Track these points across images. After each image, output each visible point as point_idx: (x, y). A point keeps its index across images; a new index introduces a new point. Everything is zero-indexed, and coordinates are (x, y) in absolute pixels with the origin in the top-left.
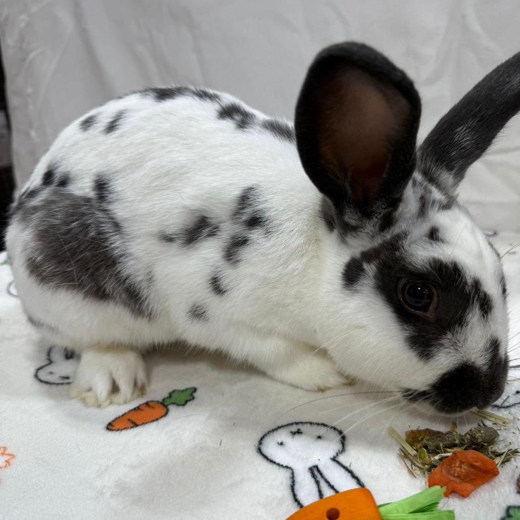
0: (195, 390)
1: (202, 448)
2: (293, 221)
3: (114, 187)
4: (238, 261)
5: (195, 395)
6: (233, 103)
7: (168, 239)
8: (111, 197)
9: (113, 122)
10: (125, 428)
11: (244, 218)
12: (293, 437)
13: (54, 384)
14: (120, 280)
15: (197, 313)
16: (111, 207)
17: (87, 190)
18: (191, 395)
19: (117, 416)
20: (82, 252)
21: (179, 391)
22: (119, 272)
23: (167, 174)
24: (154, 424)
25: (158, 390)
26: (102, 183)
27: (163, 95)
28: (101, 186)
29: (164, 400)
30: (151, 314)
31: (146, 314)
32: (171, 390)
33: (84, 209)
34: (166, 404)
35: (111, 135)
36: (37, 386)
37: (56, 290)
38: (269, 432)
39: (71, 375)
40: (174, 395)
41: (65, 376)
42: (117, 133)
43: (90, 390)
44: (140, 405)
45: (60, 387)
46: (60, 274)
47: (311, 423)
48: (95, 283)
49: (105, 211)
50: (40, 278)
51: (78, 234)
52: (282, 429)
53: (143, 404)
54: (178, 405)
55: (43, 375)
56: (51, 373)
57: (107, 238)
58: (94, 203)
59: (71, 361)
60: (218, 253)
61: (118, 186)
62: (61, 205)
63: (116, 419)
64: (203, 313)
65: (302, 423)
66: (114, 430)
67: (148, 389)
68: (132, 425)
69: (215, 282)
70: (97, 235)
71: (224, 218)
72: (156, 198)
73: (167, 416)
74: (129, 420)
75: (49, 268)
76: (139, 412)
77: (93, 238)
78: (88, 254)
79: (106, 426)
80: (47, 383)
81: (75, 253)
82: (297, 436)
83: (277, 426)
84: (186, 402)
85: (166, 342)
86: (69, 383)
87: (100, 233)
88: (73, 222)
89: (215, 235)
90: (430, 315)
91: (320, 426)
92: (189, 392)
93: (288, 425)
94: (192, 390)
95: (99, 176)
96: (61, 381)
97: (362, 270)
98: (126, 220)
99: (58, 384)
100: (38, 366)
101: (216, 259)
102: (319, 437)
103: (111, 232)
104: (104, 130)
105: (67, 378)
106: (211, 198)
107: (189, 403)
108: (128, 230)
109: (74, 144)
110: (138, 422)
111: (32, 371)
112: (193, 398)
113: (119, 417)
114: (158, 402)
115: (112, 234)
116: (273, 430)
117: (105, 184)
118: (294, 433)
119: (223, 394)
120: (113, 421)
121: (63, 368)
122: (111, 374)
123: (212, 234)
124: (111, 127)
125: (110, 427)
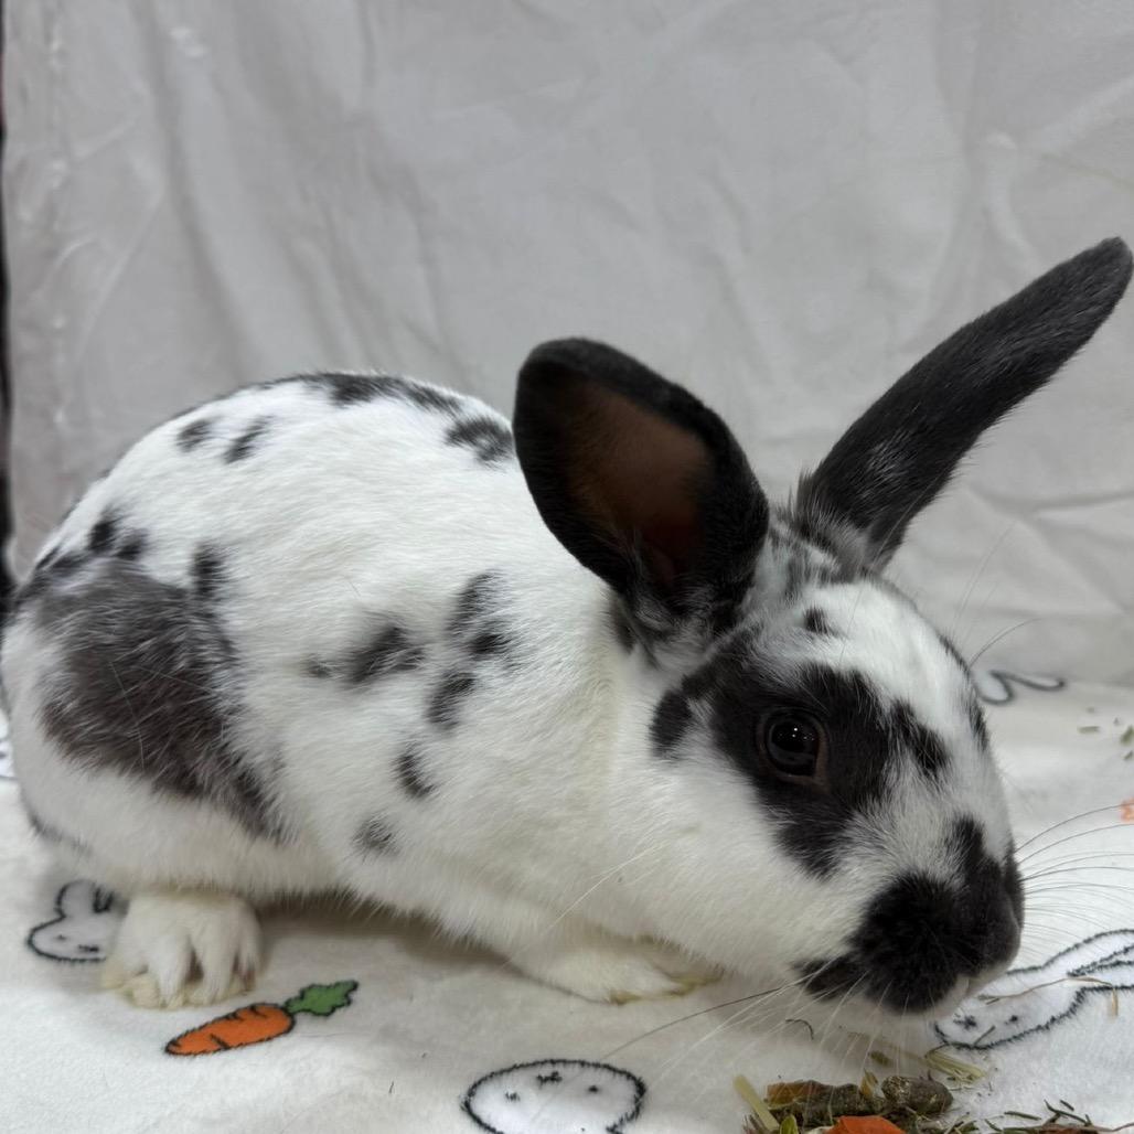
0: (355, 986)
1: (351, 1096)
2: (559, 643)
3: (231, 570)
4: (454, 724)
5: (355, 996)
6: (485, 416)
7: (317, 670)
8: (223, 589)
9: (245, 439)
10: (204, 1052)
11: (469, 635)
12: (540, 1088)
13: (66, 959)
14: (227, 762)
15: (375, 838)
16: (219, 609)
17: (179, 573)
18: (346, 996)
19: (190, 1027)
20: (157, 703)
21: (320, 986)
22: (226, 745)
23: (331, 550)
24: (264, 1047)
25: (278, 984)
26: (210, 560)
27: (350, 390)
28: (207, 567)
29: (288, 1003)
30: (279, 831)
31: (272, 830)
32: (305, 984)
33: (168, 614)
34: (291, 1010)
35: (236, 467)
36: (30, 962)
37: (97, 770)
38: (492, 1075)
39: (103, 944)
40: (312, 995)
41: (91, 945)
42: (247, 464)
43: (144, 971)
44: (238, 1010)
45: (78, 967)
46: (109, 741)
47: (583, 1063)
48: (177, 763)
49: (208, 616)
50: (66, 746)
51: (150, 667)
52: (521, 1071)
53: (246, 1008)
54: (317, 1014)
55: (44, 941)
56: (61, 938)
57: (207, 675)
58: (189, 598)
59: (105, 917)
60: (416, 706)
61: (239, 569)
62: (122, 601)
63: (187, 1033)
64: (386, 839)
65: (565, 1062)
66: (181, 1054)
67: (259, 980)
68: (218, 1047)
69: (408, 766)
70: (192, 667)
71: (433, 634)
72: (308, 594)
73: (290, 1034)
74: (213, 1037)
75: (87, 726)
76: (235, 1022)
77: (182, 675)
78: (168, 707)
79: (165, 1045)
80: (51, 957)
81: (144, 704)
82: (549, 1086)
83: (511, 1065)
84: (333, 1009)
85: (307, 890)
86: (96, 960)
87: (197, 664)
88: (143, 640)
89: (415, 667)
90: (820, 779)
91: (599, 1070)
92: (340, 991)
93: (535, 1064)
94: (350, 987)
95: (204, 547)
96: (80, 956)
97: (687, 715)
98: (245, 635)
99: (74, 961)
100: (37, 923)
101: (411, 719)
102: (594, 1089)
103: (217, 663)
104: (226, 453)
105: (94, 949)
106: (411, 593)
107: (338, 1012)
108: (247, 655)
109: (162, 477)
110: (230, 1043)
111: (23, 931)
112: (349, 1002)
113: (193, 1031)
114: (275, 1006)
115: (218, 666)
116: (502, 1072)
117: (214, 563)
118: (542, 1080)
119: (411, 998)
120: (180, 1037)
121: (86, 928)
122: (189, 939)
123: (406, 666)
124: (239, 450)
125: (173, 1048)
